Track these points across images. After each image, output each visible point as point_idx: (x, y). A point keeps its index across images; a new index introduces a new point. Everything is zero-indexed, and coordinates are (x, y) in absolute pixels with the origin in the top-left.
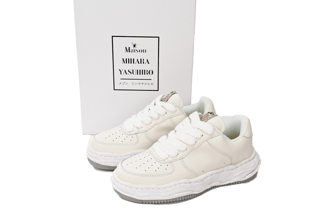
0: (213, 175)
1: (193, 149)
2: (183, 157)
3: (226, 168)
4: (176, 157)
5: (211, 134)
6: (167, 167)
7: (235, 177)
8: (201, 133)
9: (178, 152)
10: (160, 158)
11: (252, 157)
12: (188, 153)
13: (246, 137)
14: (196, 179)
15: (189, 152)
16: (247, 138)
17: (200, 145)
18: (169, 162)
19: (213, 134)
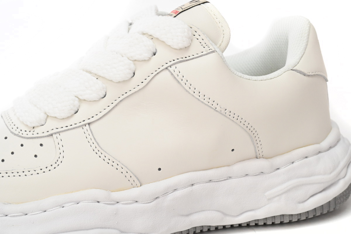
0: (193, 187)
1: (126, 95)
2: (92, 120)
3: (237, 168)
4: (68, 118)
5: (181, 46)
6: (38, 150)
7: (270, 199)
8: (150, 45)
9: (77, 102)
10: (23, 123)
11: (325, 144)
12: (108, 109)
13: (300, 72)
14: (135, 192)
15: (112, 106)
16: (305, 75)
17: (145, 82)
18: (46, 134)
19: (187, 48)
